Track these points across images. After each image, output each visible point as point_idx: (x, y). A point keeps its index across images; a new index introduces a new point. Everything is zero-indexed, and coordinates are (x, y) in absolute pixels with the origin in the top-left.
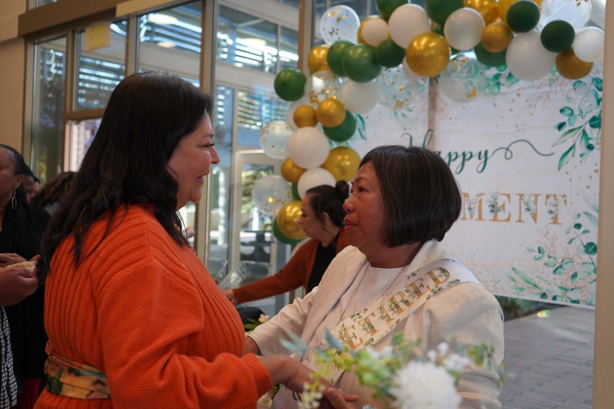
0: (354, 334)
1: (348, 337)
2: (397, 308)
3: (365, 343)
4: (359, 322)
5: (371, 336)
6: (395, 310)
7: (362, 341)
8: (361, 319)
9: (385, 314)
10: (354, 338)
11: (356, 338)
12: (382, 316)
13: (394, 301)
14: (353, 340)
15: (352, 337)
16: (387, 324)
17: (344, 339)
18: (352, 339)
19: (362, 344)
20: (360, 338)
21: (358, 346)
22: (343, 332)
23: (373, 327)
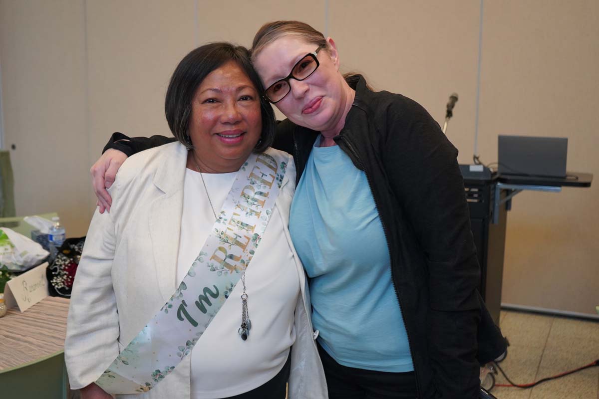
0: (236, 235)
1: (232, 239)
2: (256, 201)
3: (252, 239)
4: (230, 224)
5: (253, 232)
6: (256, 203)
7: (248, 238)
8: (228, 221)
9: (249, 211)
10: (238, 238)
11: (240, 237)
12: (247, 213)
13: (247, 196)
15: (236, 237)
16: (258, 218)
17: (229, 241)
18: (237, 239)
19: (251, 241)
20: (245, 236)
21: (247, 244)
23: (247, 225)
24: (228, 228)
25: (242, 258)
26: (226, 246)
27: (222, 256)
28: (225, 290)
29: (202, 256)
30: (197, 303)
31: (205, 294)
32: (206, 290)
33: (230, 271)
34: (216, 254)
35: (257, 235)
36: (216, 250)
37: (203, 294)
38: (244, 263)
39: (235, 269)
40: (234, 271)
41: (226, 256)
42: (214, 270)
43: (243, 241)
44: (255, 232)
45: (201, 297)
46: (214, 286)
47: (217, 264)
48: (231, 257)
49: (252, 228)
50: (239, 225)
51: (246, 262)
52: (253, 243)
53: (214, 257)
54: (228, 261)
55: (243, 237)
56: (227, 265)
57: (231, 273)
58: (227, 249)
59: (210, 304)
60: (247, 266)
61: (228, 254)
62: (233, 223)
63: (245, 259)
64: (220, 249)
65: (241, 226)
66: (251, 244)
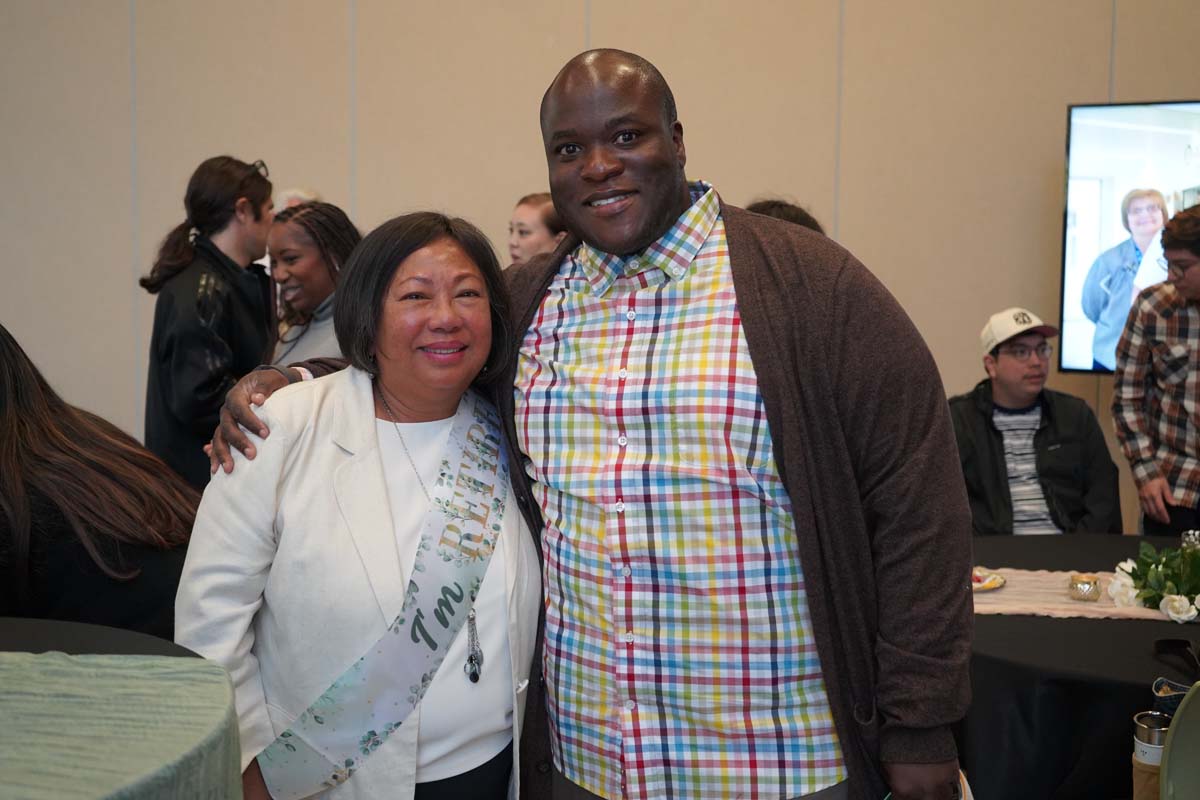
0: (469, 503)
1: (463, 510)
3: (492, 507)
4: (457, 484)
5: (492, 495)
7: (487, 509)
8: (455, 479)
9: (481, 462)
10: (473, 507)
11: (475, 506)
12: (480, 466)
13: (475, 440)
14: (473, 510)
15: (470, 507)
17: (459, 515)
18: (470, 510)
19: (491, 511)
20: (482, 504)
21: (487, 515)
23: (482, 484)
24: (456, 494)
25: (485, 537)
26: (456, 522)
27: (454, 537)
28: (470, 589)
29: (426, 541)
30: (436, 612)
31: (445, 596)
32: (446, 590)
33: (472, 559)
34: (446, 535)
35: (497, 500)
36: (444, 531)
37: (442, 597)
38: (488, 543)
39: (478, 554)
40: (477, 559)
41: (461, 537)
42: (449, 560)
43: (480, 511)
44: (494, 497)
45: (439, 602)
46: (456, 584)
47: (451, 551)
48: (468, 537)
49: (490, 489)
50: (472, 485)
51: (491, 543)
52: (494, 514)
53: (444, 540)
54: (466, 543)
55: (478, 506)
56: (466, 550)
57: (474, 561)
58: (460, 526)
59: (452, 613)
60: (493, 548)
61: (463, 534)
62: (462, 482)
63: (489, 538)
64: (449, 527)
65: (475, 487)
66: (492, 514)
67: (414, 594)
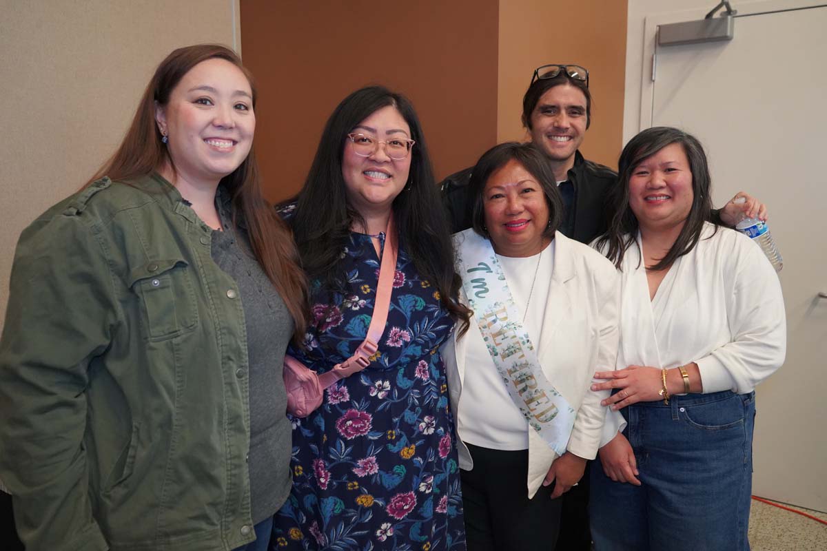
0: (507, 338)
1: (506, 332)
4: (518, 343)
6: (519, 379)
7: (497, 345)
8: (521, 345)
12: (517, 366)
13: (529, 378)
14: (502, 336)
15: (505, 336)
17: (506, 328)
19: (494, 345)
20: (500, 344)
22: (513, 326)
23: (509, 356)
24: (515, 336)
25: (487, 329)
26: (505, 324)
27: (500, 316)
28: (475, 302)
30: (484, 279)
32: (487, 290)
34: (505, 313)
35: (496, 355)
36: (507, 314)
38: (484, 328)
40: (483, 317)
42: (495, 304)
43: (499, 339)
44: (499, 355)
45: (485, 284)
47: (498, 309)
48: (494, 321)
49: (504, 357)
50: (513, 350)
51: (483, 329)
53: (504, 310)
54: (494, 318)
55: (501, 341)
56: (491, 315)
58: (501, 323)
59: (474, 287)
61: (498, 321)
62: (517, 346)
63: (486, 331)
64: (506, 318)
65: (510, 350)
66: (493, 344)
67: (499, 275)
